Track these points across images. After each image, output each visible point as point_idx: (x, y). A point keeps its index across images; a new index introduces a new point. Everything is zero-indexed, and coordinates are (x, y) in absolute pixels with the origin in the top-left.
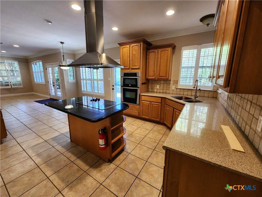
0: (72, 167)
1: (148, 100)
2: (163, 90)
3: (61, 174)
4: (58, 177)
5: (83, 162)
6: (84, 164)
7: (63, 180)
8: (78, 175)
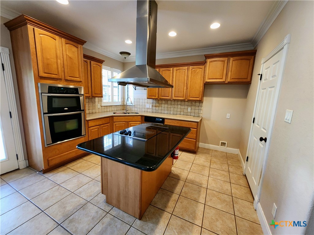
0: (185, 192)
1: (97, 124)
2: (89, 110)
3: (196, 196)
4: (199, 197)
5: (176, 187)
6: (179, 185)
7: (200, 191)
8: (190, 185)
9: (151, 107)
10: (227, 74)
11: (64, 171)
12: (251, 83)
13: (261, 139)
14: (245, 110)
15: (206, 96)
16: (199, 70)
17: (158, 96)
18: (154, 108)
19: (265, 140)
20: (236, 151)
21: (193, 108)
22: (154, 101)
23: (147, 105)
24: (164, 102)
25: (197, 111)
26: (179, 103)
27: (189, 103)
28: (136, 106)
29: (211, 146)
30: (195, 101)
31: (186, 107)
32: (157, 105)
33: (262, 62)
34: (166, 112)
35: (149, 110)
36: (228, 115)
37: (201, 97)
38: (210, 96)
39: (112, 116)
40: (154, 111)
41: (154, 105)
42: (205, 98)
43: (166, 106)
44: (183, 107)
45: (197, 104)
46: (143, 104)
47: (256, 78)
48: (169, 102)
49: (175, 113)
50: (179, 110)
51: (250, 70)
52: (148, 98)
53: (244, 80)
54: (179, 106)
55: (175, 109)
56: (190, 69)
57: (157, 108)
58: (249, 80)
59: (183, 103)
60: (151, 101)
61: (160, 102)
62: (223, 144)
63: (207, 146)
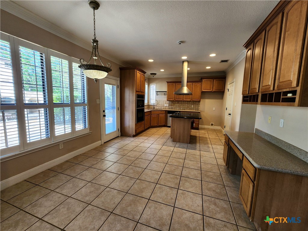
1: (147, 115)
9: (168, 106)
10: (213, 87)
11: (141, 136)
12: (224, 92)
13: (229, 114)
14: (222, 105)
15: (202, 99)
16: (198, 85)
17: (175, 99)
18: (170, 106)
19: (230, 114)
20: (219, 128)
21: (195, 105)
22: (170, 102)
23: (165, 104)
24: (177, 102)
25: (197, 107)
26: (186, 103)
27: (192, 103)
28: (157, 105)
29: (206, 126)
30: (196, 101)
31: (190, 105)
32: (172, 104)
33: (228, 84)
34: (178, 108)
35: (166, 108)
36: (214, 109)
37: (200, 99)
38: (204, 98)
39: (151, 111)
40: (170, 108)
41: (170, 104)
42: (201, 100)
43: (178, 105)
44: (188, 105)
45: (197, 103)
46: (163, 104)
47: (226, 91)
48: (180, 102)
49: (184, 108)
50: (186, 107)
51: (224, 86)
52: (167, 100)
53: (221, 91)
54: (186, 105)
55: (184, 107)
56: (194, 84)
57: (172, 106)
58: (223, 90)
59: (188, 103)
60: (168, 102)
61: (174, 102)
62: (212, 125)
63: (203, 126)
